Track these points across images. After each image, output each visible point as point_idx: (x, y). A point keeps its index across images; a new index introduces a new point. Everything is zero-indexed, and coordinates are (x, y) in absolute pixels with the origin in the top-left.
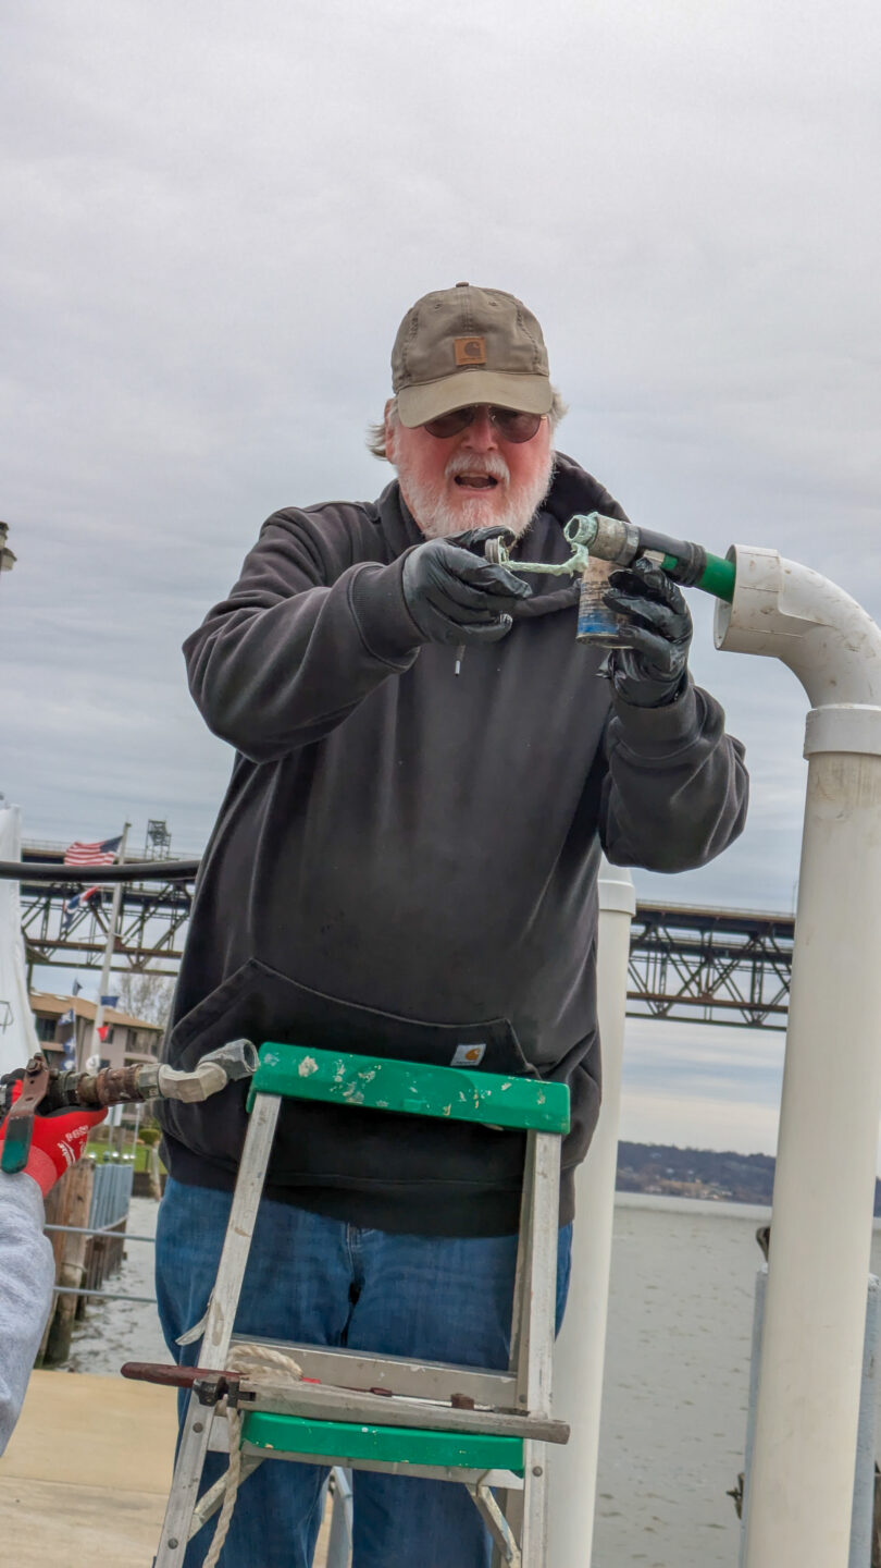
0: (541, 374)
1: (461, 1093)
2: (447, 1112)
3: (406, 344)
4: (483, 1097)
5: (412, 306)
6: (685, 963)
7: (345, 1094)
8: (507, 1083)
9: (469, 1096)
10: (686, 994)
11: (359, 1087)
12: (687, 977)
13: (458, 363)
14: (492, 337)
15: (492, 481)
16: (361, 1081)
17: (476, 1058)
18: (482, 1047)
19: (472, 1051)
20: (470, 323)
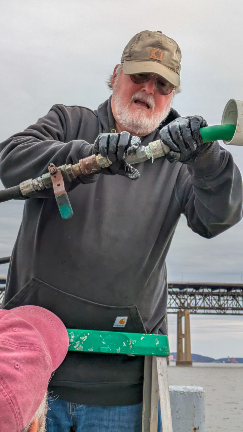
0: (177, 73)
1: (124, 342)
2: (118, 351)
4: (133, 344)
7: (75, 347)
8: (142, 337)
9: (127, 344)
11: (81, 343)
13: (151, 58)
15: (148, 106)
16: (81, 340)
17: (123, 323)
18: (126, 318)
19: (123, 319)
20: (160, 45)
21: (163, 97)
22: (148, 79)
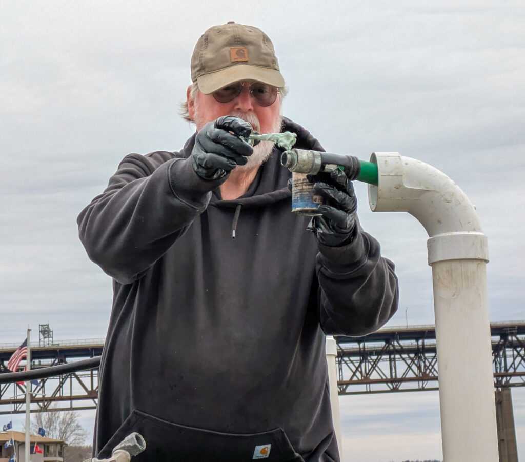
3: (201, 52)
5: (204, 33)
6: (352, 362)
10: (355, 379)
12: (354, 369)
13: (233, 60)
14: (251, 48)
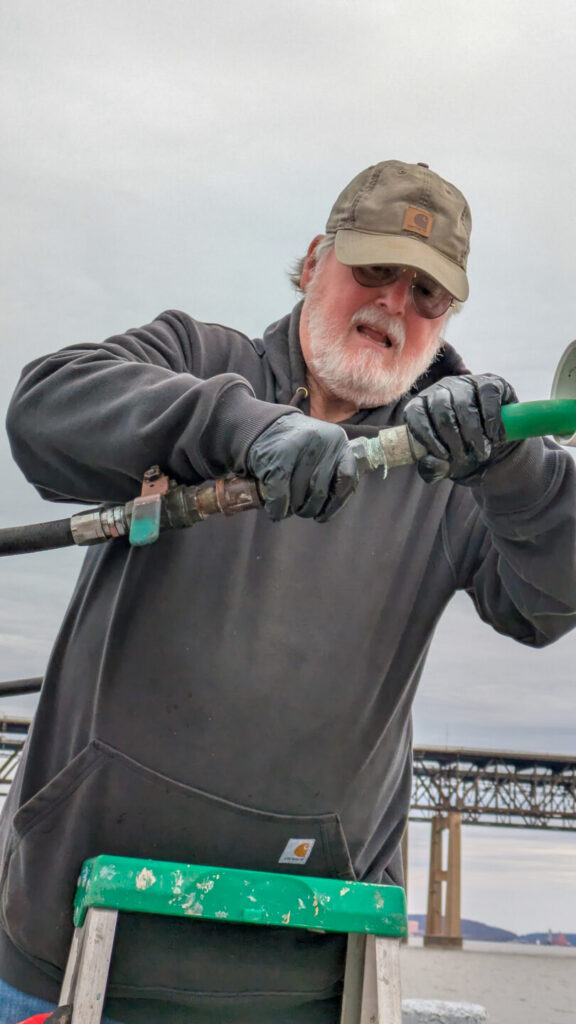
0: (462, 268)
1: (300, 900)
2: (286, 920)
4: (322, 903)
7: (184, 906)
8: (345, 888)
9: (309, 903)
11: (197, 898)
15: (389, 342)
16: (200, 892)
17: (304, 855)
18: (311, 842)
19: (302, 846)
20: (426, 198)
21: (426, 323)
22: (394, 277)
